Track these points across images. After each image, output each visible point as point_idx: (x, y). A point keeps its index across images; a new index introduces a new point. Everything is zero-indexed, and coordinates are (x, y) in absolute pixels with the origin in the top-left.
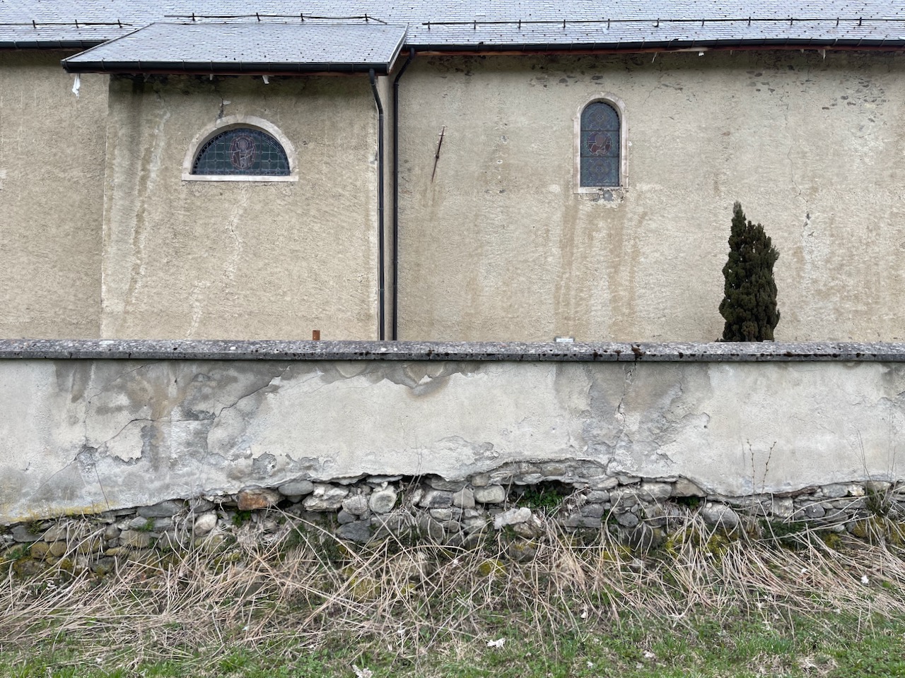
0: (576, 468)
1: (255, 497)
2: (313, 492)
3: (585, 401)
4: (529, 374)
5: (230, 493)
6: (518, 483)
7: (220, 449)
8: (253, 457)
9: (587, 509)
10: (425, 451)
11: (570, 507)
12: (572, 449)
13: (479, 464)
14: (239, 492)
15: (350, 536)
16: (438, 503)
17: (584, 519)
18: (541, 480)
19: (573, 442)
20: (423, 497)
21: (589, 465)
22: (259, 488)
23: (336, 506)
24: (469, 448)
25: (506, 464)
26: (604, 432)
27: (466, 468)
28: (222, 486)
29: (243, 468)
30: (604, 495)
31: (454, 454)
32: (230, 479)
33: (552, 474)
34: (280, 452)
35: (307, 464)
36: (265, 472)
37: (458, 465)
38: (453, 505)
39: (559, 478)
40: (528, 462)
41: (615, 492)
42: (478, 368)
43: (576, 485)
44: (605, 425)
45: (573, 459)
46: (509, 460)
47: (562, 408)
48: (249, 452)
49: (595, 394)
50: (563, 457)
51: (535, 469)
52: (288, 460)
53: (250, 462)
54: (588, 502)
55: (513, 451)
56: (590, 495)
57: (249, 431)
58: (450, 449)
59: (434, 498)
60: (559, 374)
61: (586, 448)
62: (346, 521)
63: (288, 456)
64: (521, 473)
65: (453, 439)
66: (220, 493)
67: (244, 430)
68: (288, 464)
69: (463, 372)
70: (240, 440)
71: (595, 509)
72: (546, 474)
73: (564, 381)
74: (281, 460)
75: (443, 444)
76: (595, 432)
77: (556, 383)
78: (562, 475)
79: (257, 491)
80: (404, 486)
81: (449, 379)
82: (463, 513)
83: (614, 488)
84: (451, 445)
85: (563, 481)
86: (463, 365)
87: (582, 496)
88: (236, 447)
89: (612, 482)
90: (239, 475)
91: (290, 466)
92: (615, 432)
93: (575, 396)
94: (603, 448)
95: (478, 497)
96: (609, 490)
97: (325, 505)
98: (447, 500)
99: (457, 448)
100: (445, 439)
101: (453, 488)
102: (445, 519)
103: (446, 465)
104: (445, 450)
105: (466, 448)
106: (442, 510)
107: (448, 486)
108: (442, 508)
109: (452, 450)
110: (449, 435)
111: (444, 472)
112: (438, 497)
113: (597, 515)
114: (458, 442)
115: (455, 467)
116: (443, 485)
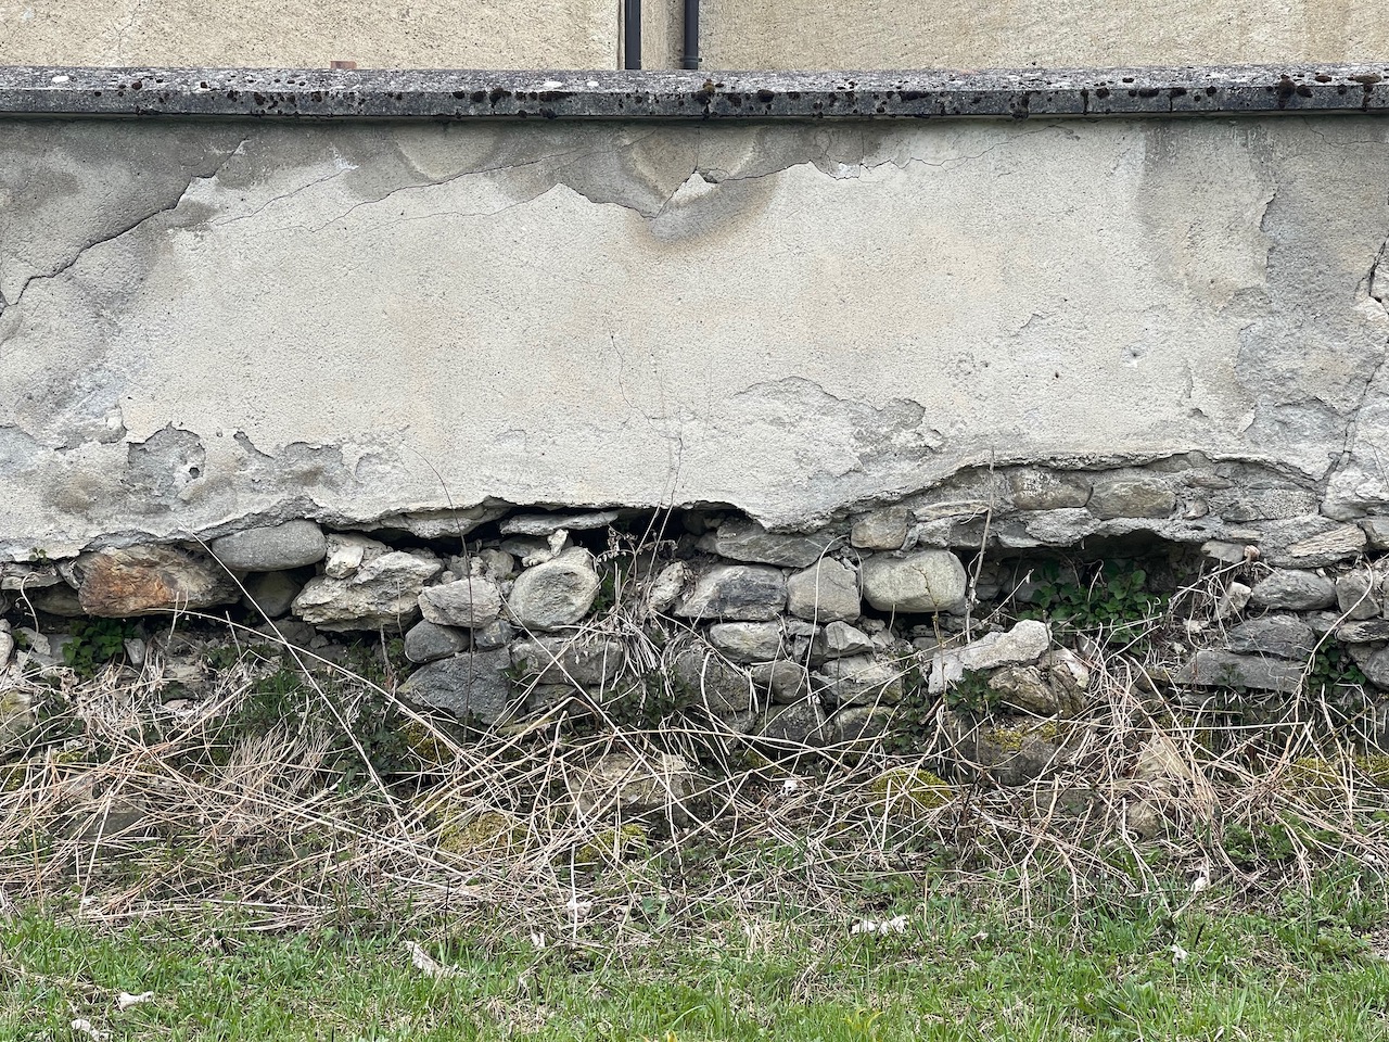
0: (1211, 488)
1: (135, 571)
2: (324, 560)
3: (1247, 254)
4: (1049, 165)
5: (54, 555)
6: (1011, 541)
7: (19, 411)
8: (130, 437)
9: (1250, 628)
10: (692, 429)
11: (1192, 626)
12: (1199, 425)
13: (876, 472)
14: (84, 553)
15: (441, 700)
16: (735, 601)
17: (1240, 660)
18: (1088, 530)
19: (1201, 397)
20: (687, 585)
21: (1262, 478)
22: (150, 541)
23: (400, 607)
24: (841, 417)
25: (968, 473)
26: (1314, 362)
27: (831, 485)
28: (26, 533)
29: (94, 473)
30: (1318, 585)
31: (791, 440)
32: (53, 511)
33: (1127, 510)
34: (215, 424)
35: (305, 465)
36: (169, 489)
37: (802, 475)
38: (786, 613)
39: (1154, 524)
40: (1042, 465)
41: (1355, 573)
42: (873, 148)
43: (1215, 550)
44: (1316, 336)
45: (1205, 459)
46: (977, 459)
47: (1166, 281)
48: (114, 423)
49: (1285, 232)
50: (1167, 448)
51: (1066, 490)
52: (242, 451)
53: (119, 453)
54: (1254, 609)
55: (989, 429)
56: (1258, 588)
57: (118, 353)
58: (778, 422)
59: (723, 586)
60: (1154, 165)
61: (1248, 418)
62: (432, 650)
63: (240, 437)
64: (1022, 507)
65: (789, 386)
66: (22, 555)
67: (97, 351)
68: (242, 462)
69: (821, 161)
70: (86, 385)
71: (1282, 631)
72: (1109, 507)
73: (1172, 186)
74: (221, 451)
75: (752, 405)
76: (1282, 365)
77: (1146, 195)
78: (1162, 513)
79: (142, 553)
80: (624, 544)
81: (773, 186)
82: (821, 639)
83: (1349, 561)
84: (779, 407)
85: (1166, 533)
86: (822, 139)
87: (1235, 586)
88: (74, 406)
89: (1348, 539)
90: (83, 496)
91: (249, 472)
92: (1353, 361)
93: (1212, 239)
94: (1309, 419)
95: (871, 585)
96: (1331, 569)
97: (362, 602)
98: (766, 597)
99: (801, 417)
100: (761, 389)
101: (786, 554)
102: (758, 654)
103: (763, 474)
104: (760, 424)
105: (829, 418)
106: (751, 625)
107: (771, 548)
108: (749, 621)
109: (783, 424)
110: (772, 373)
111: (754, 500)
112: (738, 586)
113: (1287, 649)
114: (804, 399)
115: (794, 481)
116: (755, 543)
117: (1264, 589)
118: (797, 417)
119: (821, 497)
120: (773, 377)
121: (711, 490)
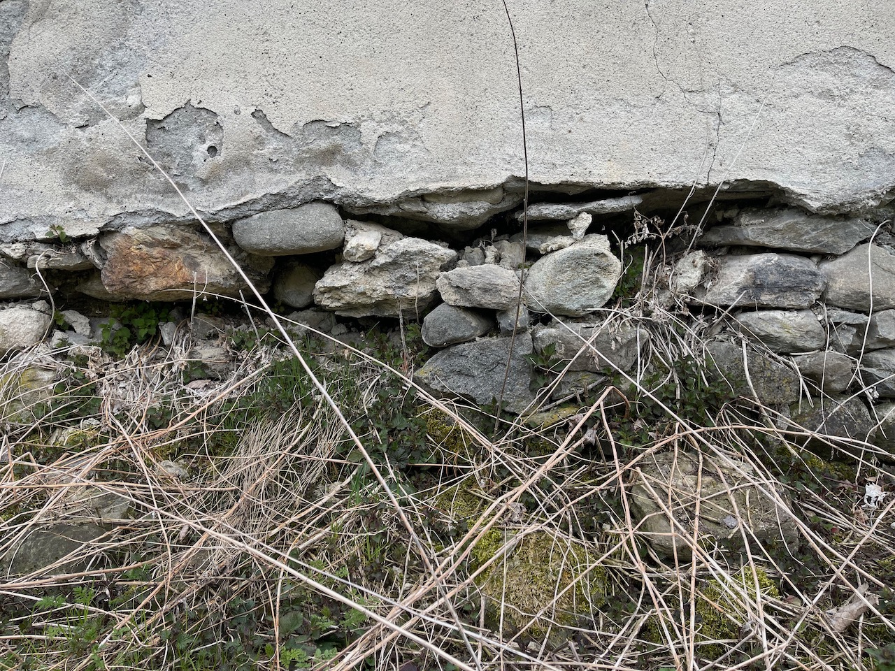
1: (156, 252)
2: (343, 243)
5: (74, 232)
7: (45, 90)
8: (149, 114)
10: (732, 102)
14: (104, 233)
15: (460, 386)
16: (772, 288)
20: (710, 273)
22: (169, 222)
23: (418, 291)
28: (47, 210)
29: (113, 150)
31: (841, 114)
32: (73, 189)
34: (234, 101)
35: (323, 144)
36: (188, 168)
37: (853, 152)
38: (822, 300)
48: (133, 100)
52: (259, 129)
53: (136, 130)
57: (138, 32)
58: (827, 94)
59: (756, 273)
62: (452, 333)
63: (258, 115)
65: (839, 56)
66: (41, 232)
67: (119, 30)
68: (259, 141)
70: (109, 64)
74: (239, 128)
75: (796, 77)
79: (162, 234)
80: (652, 228)
84: (825, 78)
88: (97, 84)
90: (101, 172)
91: (267, 151)
97: (380, 286)
98: (807, 283)
99: (852, 91)
100: (809, 60)
102: (800, 344)
103: (810, 150)
104: (807, 97)
105: (882, 92)
106: (787, 314)
108: (784, 309)
109: (832, 97)
110: (822, 42)
111: (800, 178)
114: (856, 71)
115: (844, 158)
116: (790, 228)
118: (848, 90)
119: (873, 176)
120: (823, 46)
121: (752, 168)
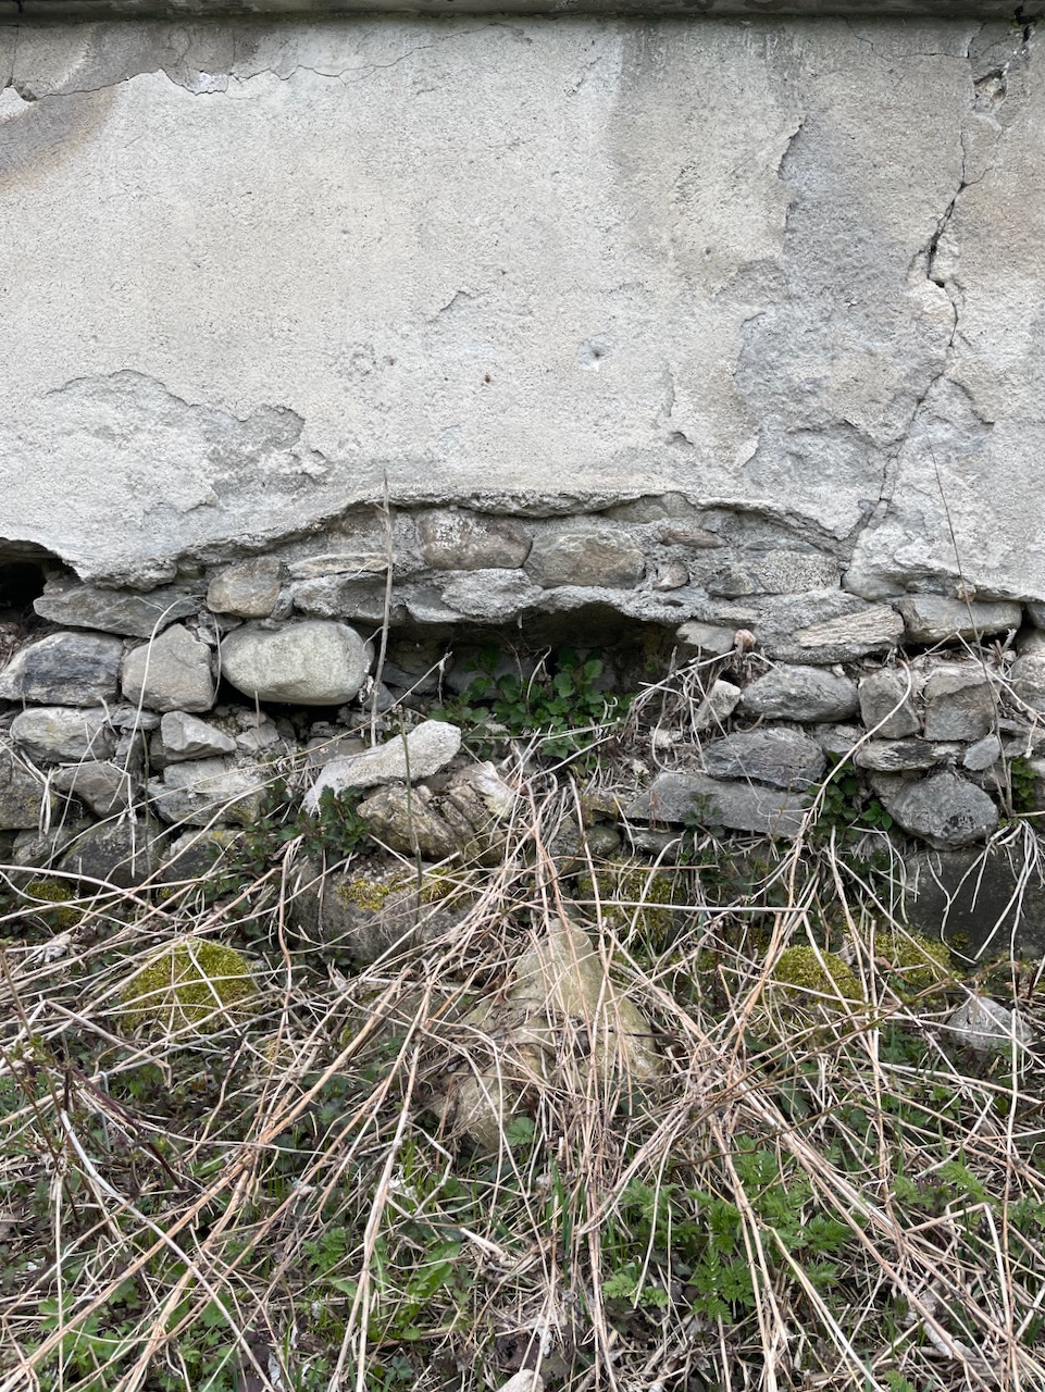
0: (694, 546)
3: (757, 214)
4: (488, 79)
6: (425, 613)
9: (736, 745)
11: (660, 737)
12: (678, 453)
13: (236, 507)
16: (43, 678)
17: (719, 789)
18: (525, 600)
19: (685, 416)
21: (764, 535)
24: (191, 430)
25: (362, 513)
26: (846, 369)
27: (175, 524)
30: (834, 688)
31: (122, 458)
33: (577, 575)
37: (135, 507)
38: (117, 698)
39: (614, 596)
40: (461, 506)
41: (887, 673)
42: (250, 50)
43: (695, 634)
44: (847, 331)
45: (688, 505)
46: (373, 493)
47: (646, 249)
49: (812, 180)
50: (634, 487)
51: (490, 543)
54: (743, 717)
55: (392, 452)
56: (751, 689)
58: (104, 432)
59: (39, 663)
60: (632, 82)
61: (748, 448)
64: (436, 565)
65: (121, 382)
69: (176, 69)
71: (782, 750)
72: (555, 568)
73: (658, 111)
75: (70, 408)
76: (799, 372)
77: (622, 124)
78: (626, 580)
81: (109, 104)
82: (152, 733)
83: (878, 657)
84: (107, 413)
85: (629, 609)
86: (180, 40)
87: (721, 686)
89: (877, 626)
92: (900, 370)
93: (711, 189)
94: (833, 451)
95: (230, 664)
96: (853, 666)
98: (85, 673)
99: (137, 428)
100: (84, 386)
101: (121, 617)
102: (65, 752)
103: (83, 504)
104: (81, 435)
105: (176, 430)
106: (68, 712)
107: (101, 609)
108: (64, 706)
109: (113, 436)
110: (99, 364)
111: (71, 539)
112: (51, 658)
113: (787, 775)
114: (142, 403)
115: (125, 515)
116: (82, 601)
117: (759, 692)
118: (132, 428)
119: (161, 539)
120: (99, 369)
121: (12, 524)
